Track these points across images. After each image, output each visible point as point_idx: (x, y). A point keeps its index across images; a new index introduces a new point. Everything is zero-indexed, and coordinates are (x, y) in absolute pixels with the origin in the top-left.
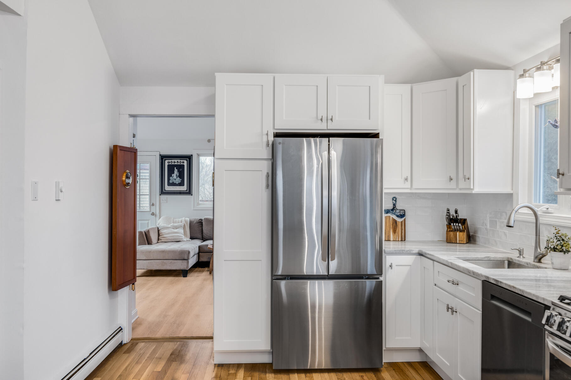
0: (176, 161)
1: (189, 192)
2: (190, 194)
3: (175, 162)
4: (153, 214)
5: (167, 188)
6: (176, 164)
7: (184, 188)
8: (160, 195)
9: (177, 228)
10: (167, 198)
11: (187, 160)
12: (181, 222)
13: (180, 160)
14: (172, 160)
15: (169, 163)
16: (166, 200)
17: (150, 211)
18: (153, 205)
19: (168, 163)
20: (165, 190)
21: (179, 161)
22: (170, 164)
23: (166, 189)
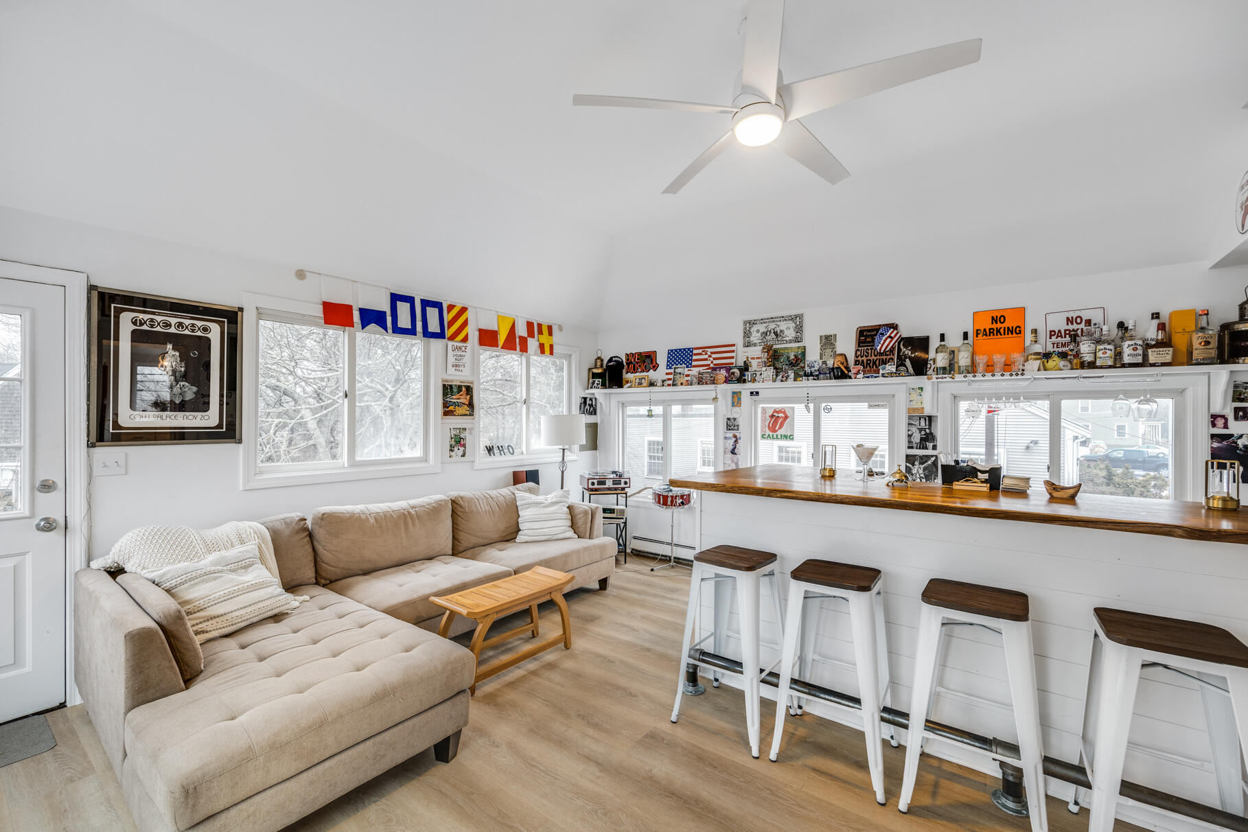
0: (173, 321)
1: (228, 431)
2: (234, 438)
3: (168, 325)
4: (48, 526)
5: (128, 417)
6: (173, 330)
7: (211, 418)
8: (93, 446)
9: (246, 567)
10: (126, 454)
11: (221, 324)
12: (242, 542)
13: (192, 318)
14: (154, 313)
15: (141, 324)
16: (122, 462)
17: (32, 516)
18: (47, 487)
19: (134, 323)
20: (116, 425)
21: (187, 322)
22: (145, 327)
23: (123, 421)
